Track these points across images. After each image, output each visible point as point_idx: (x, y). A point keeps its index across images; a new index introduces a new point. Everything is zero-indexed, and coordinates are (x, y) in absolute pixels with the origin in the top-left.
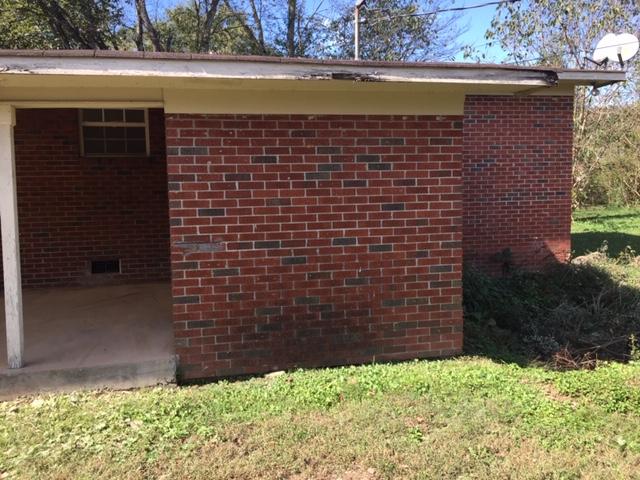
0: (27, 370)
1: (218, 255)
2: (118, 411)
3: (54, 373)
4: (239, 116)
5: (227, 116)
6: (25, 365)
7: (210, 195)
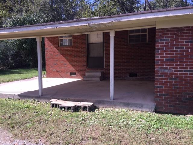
0: (114, 101)
1: (170, 74)
2: (138, 116)
3: (121, 102)
4: (181, 28)
5: (177, 28)
6: (114, 99)
7: (169, 54)
